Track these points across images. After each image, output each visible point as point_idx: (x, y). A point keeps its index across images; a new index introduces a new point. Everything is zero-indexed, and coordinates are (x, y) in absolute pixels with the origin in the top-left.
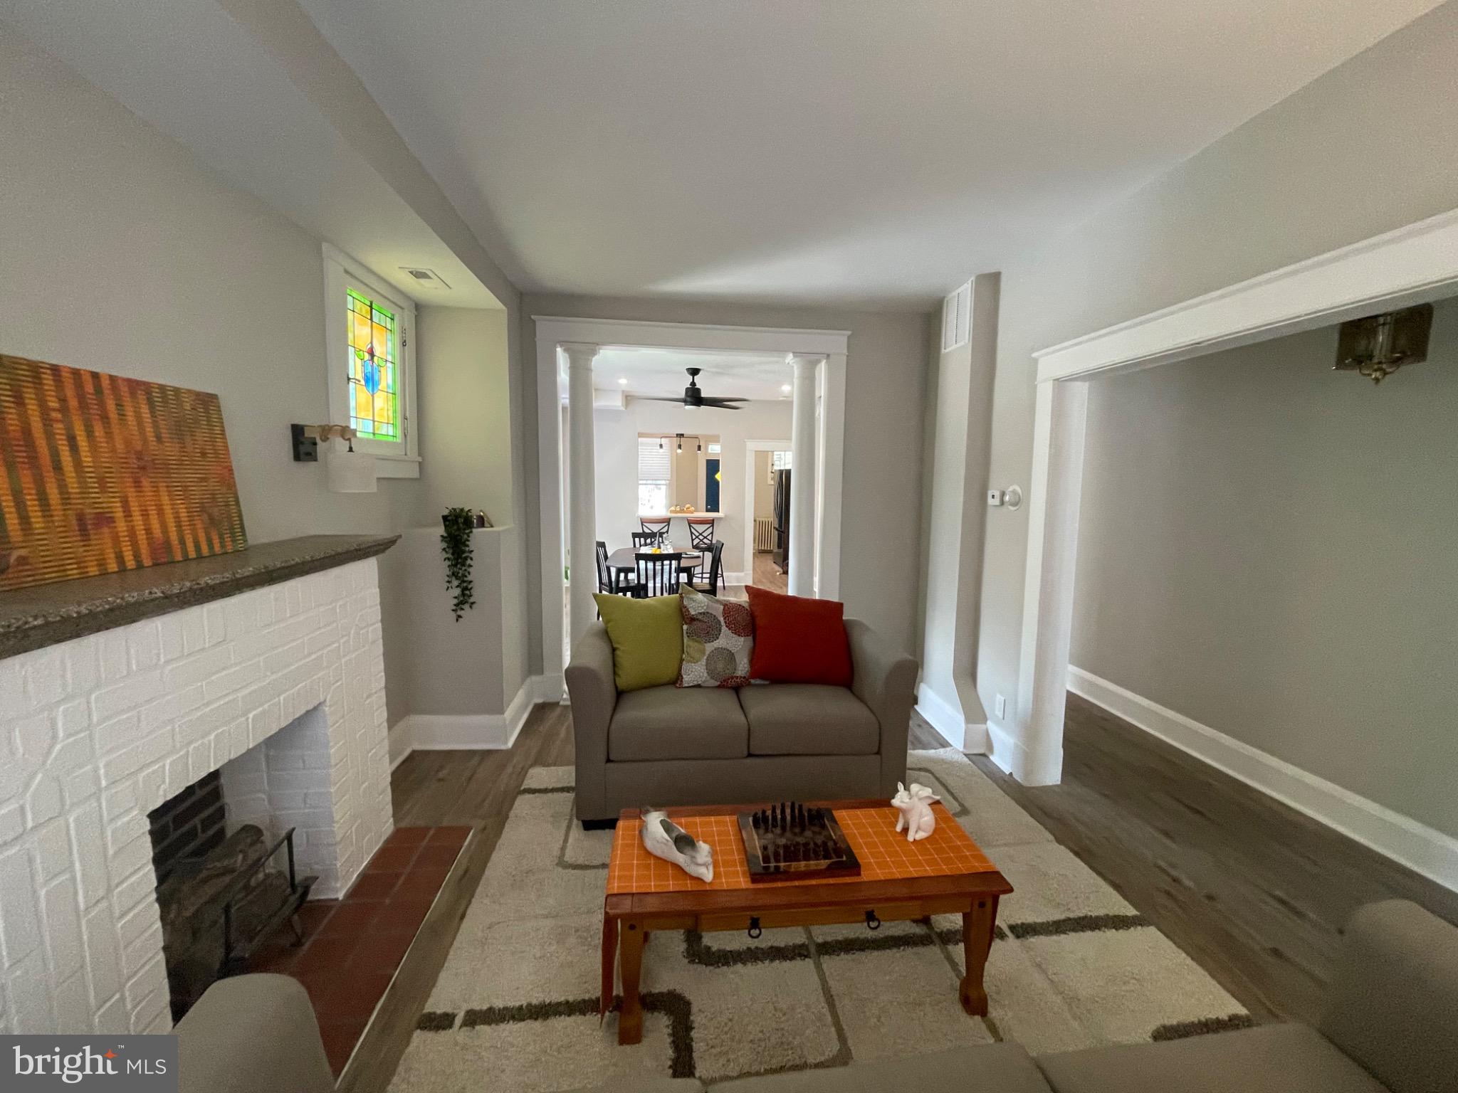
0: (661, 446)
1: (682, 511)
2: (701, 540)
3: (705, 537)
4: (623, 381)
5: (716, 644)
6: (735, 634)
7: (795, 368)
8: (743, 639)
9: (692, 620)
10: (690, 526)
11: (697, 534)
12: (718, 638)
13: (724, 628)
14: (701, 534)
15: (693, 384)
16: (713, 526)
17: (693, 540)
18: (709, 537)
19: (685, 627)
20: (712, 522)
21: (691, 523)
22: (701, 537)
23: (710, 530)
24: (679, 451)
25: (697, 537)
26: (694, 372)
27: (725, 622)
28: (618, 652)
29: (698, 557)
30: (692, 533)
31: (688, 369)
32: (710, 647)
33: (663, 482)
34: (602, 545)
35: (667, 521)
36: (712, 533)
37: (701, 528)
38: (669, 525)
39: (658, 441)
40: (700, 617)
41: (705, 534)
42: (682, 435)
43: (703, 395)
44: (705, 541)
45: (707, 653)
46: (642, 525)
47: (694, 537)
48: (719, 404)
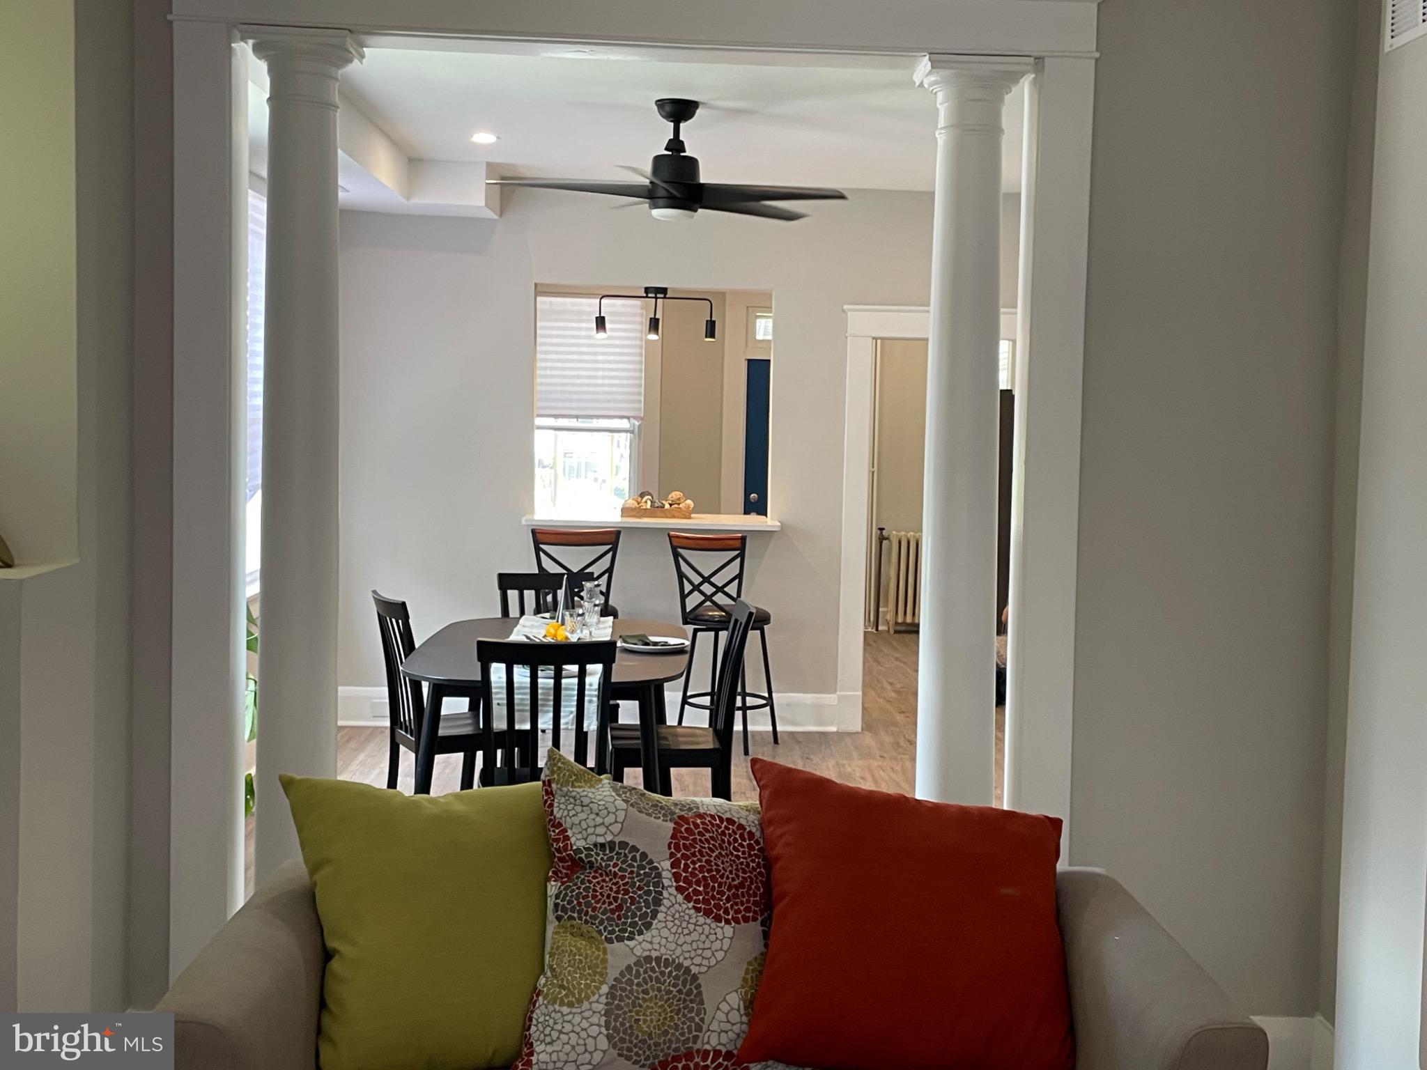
0: (601, 322)
1: (657, 510)
2: (708, 598)
3: (720, 589)
4: (484, 138)
5: (641, 945)
6: (707, 913)
7: (940, 96)
8: (729, 931)
9: (575, 864)
10: (676, 556)
11: (697, 580)
12: (648, 926)
13: (671, 896)
14: (706, 580)
15: (676, 145)
16: (742, 556)
17: (683, 597)
18: (732, 589)
19: (553, 888)
20: (738, 545)
21: (679, 545)
22: (709, 590)
23: (734, 568)
24: (653, 337)
25: (696, 588)
26: (679, 110)
27: (676, 877)
28: (335, 964)
29: (679, 651)
30: (681, 576)
31: (661, 104)
32: (621, 955)
33: (624, 424)
34: (400, 610)
35: (609, 539)
36: (739, 577)
37: (706, 562)
38: (614, 550)
39: (590, 306)
40: (598, 858)
41: (719, 580)
42: (660, 292)
43: (706, 176)
44: (720, 599)
45: (613, 973)
46: (538, 550)
47: (688, 587)
48: (752, 205)
